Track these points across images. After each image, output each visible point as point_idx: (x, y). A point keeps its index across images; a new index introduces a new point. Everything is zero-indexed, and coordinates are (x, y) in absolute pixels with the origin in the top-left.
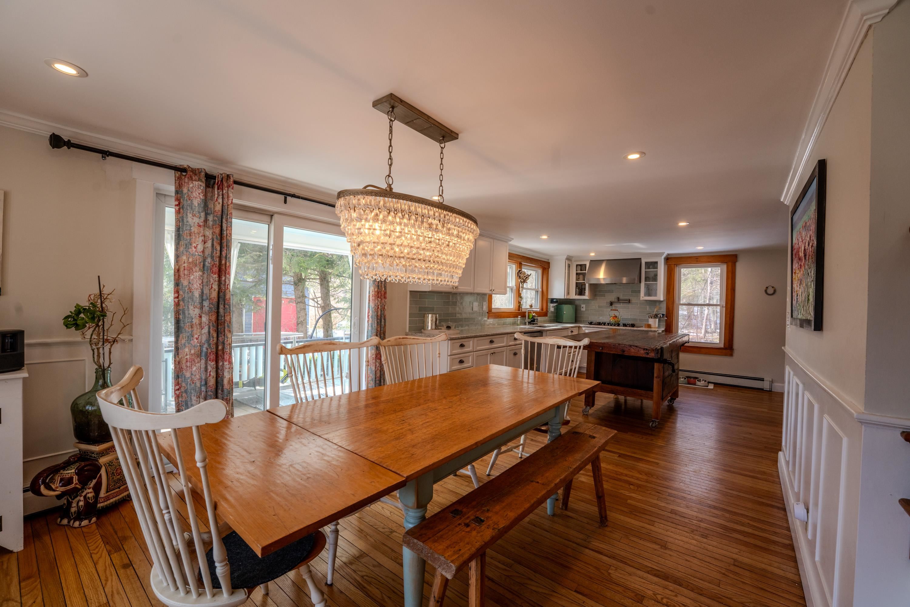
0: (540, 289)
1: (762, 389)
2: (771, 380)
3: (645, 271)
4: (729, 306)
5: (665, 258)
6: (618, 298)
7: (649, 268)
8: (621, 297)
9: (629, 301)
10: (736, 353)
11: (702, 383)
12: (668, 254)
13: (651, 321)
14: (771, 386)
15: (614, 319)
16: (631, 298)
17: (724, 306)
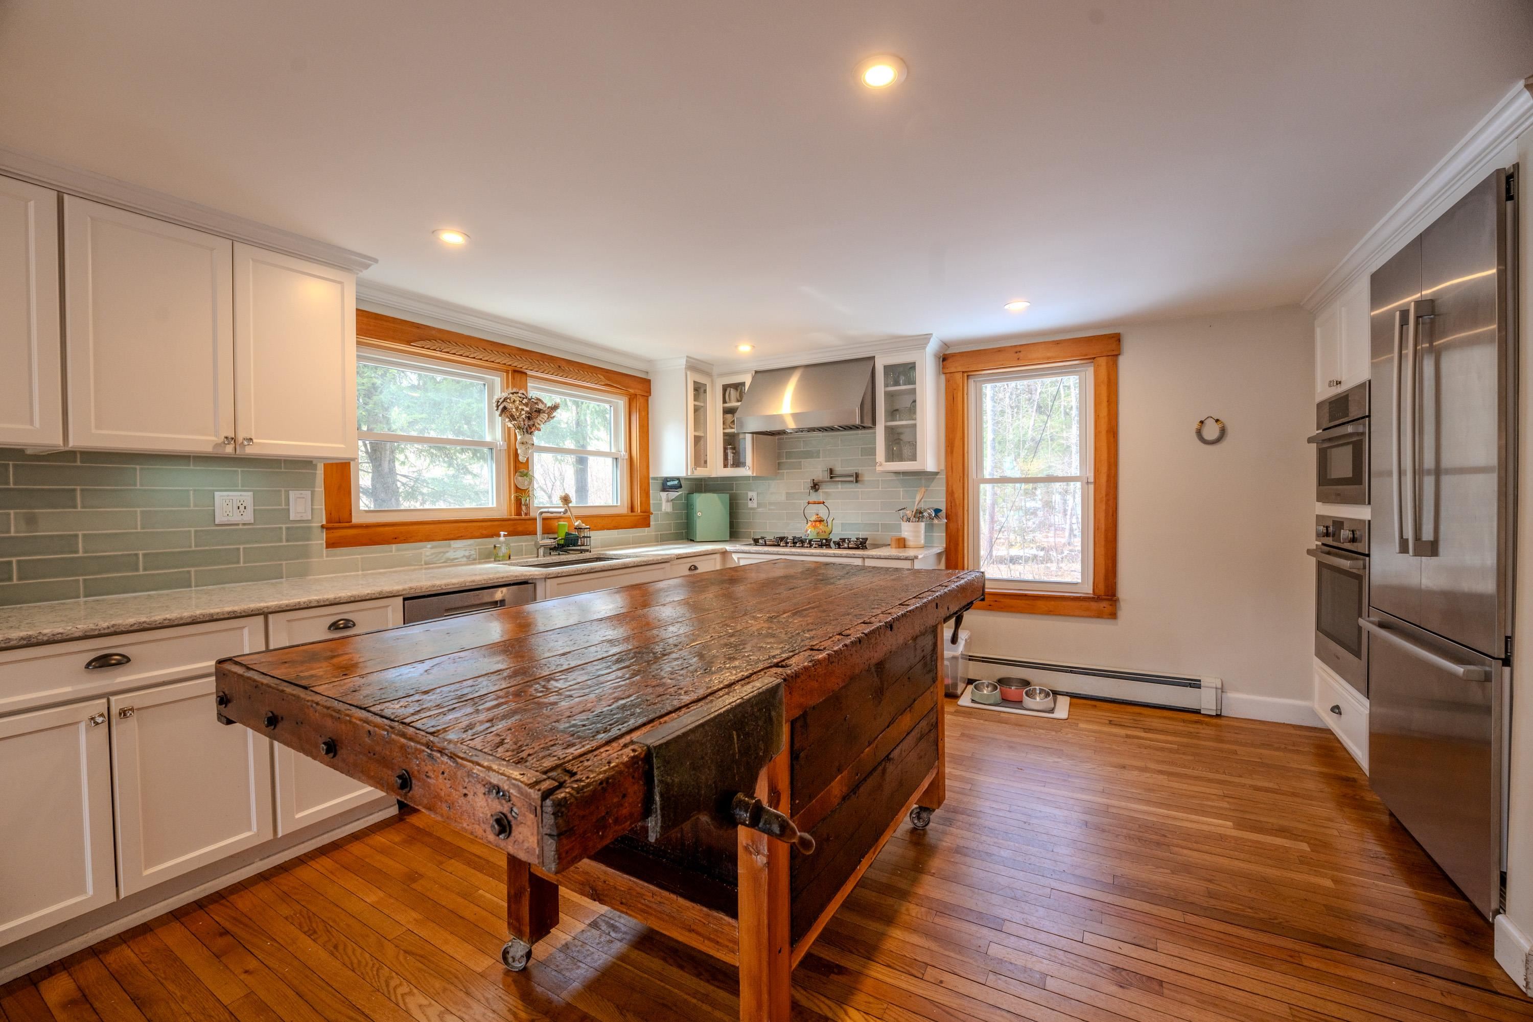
0: (624, 453)
1: (1197, 712)
2: (1219, 686)
3: (887, 393)
4: (1103, 479)
5: (937, 356)
6: (831, 471)
7: (897, 383)
8: (839, 469)
9: (857, 478)
10: (1125, 610)
11: (1038, 702)
12: (946, 345)
13: (907, 530)
14: (1219, 701)
15: (815, 527)
16: (860, 470)
17: (1092, 480)
